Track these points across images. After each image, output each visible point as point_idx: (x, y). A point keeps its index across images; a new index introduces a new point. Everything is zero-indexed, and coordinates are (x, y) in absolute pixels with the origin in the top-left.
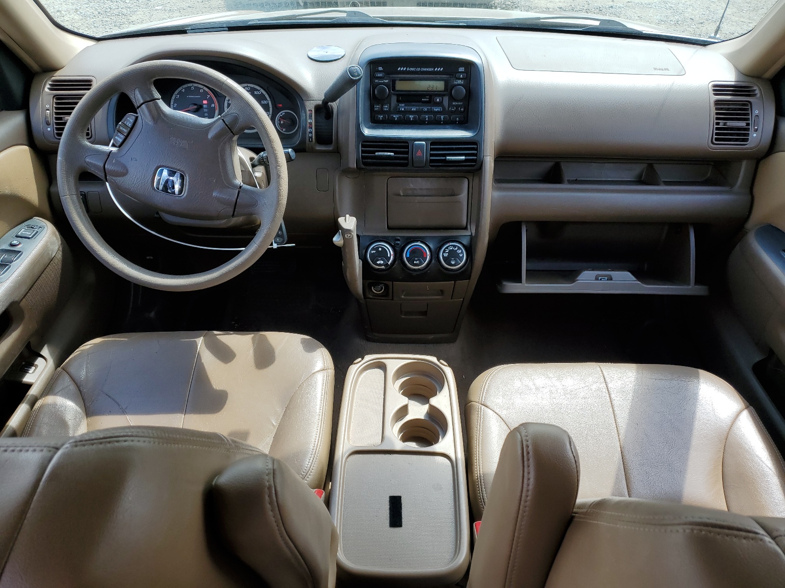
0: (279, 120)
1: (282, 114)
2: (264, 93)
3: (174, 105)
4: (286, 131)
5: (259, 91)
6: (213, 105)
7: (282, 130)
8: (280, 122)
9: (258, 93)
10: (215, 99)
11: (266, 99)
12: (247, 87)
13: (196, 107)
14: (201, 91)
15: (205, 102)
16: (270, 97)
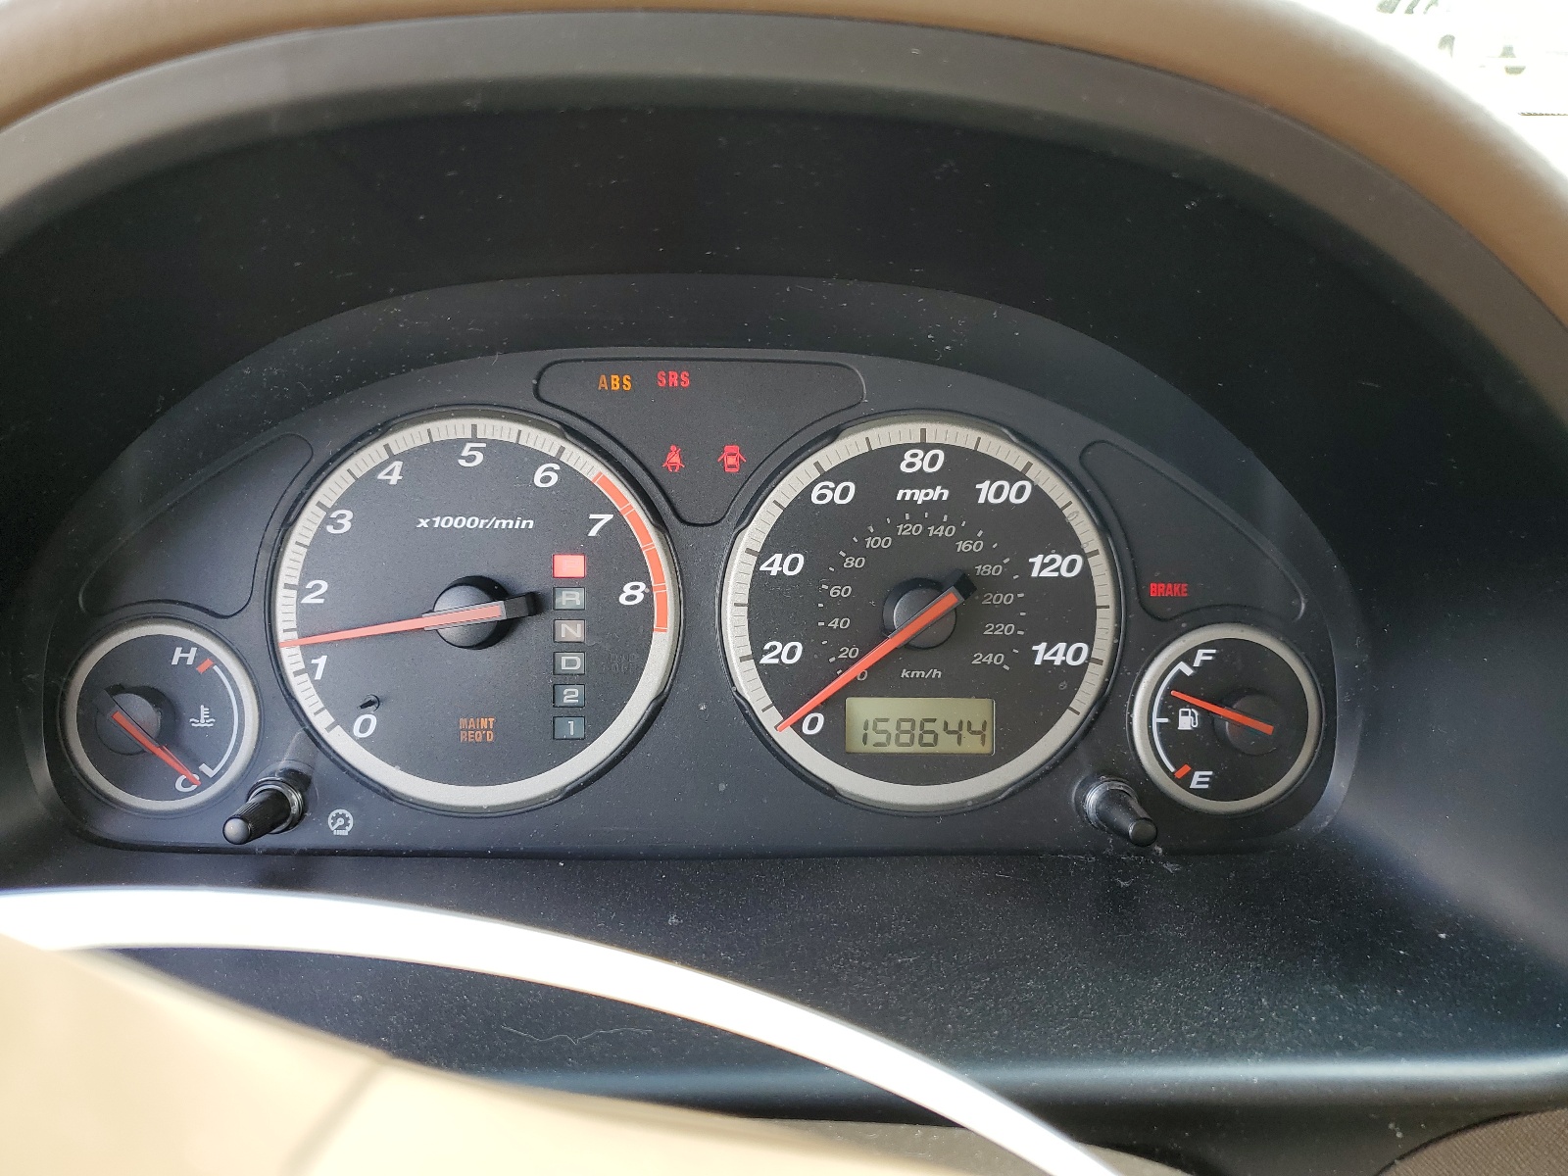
0: (1170, 708)
1: (1188, 657)
2: (1059, 492)
3: (302, 592)
4: (1211, 793)
5: (1013, 475)
6: (632, 593)
7: (1184, 782)
8: (1175, 721)
9: (1010, 493)
10: (651, 543)
11: (1069, 543)
12: (926, 447)
13: (496, 611)
14: (544, 477)
15: (571, 565)
16: (1103, 529)
